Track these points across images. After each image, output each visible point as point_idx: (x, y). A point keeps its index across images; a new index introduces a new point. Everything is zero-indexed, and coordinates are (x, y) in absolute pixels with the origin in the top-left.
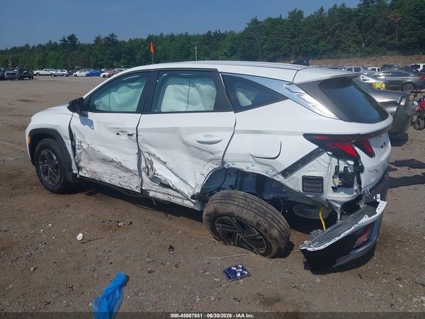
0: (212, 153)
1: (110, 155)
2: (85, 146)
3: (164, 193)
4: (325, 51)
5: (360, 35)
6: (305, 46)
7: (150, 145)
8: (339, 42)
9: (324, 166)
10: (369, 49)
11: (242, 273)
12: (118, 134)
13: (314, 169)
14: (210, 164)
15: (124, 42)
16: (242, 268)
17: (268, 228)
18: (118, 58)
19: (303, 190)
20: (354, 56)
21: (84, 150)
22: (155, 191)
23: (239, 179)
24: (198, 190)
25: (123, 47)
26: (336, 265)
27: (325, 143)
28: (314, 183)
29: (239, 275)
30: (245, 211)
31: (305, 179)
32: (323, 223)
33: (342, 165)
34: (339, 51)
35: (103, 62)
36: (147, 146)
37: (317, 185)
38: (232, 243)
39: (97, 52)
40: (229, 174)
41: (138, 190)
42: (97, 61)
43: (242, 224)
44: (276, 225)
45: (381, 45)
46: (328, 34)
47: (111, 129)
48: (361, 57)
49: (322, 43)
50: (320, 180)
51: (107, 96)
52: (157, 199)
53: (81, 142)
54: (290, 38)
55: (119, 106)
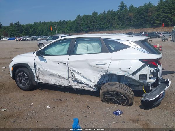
0: (102, 69)
1: (55, 72)
2: (42, 70)
3: (79, 86)
4: (107, 28)
5: (120, 21)
6: (99, 26)
7: (74, 67)
8: (112, 24)
9: (147, 70)
10: (123, 27)
11: (121, 113)
12: (59, 64)
13: (143, 71)
14: (101, 72)
15: (24, 25)
16: (120, 111)
17: (129, 94)
18: (21, 32)
19: (140, 80)
20: (118, 29)
21: (41, 71)
22: (75, 85)
23: (110, 78)
24: (96, 83)
25: (23, 27)
26: (153, 105)
27: (147, 62)
28: (143, 77)
29: (120, 113)
30: (120, 89)
31: (141, 75)
32: (145, 91)
33: (152, 69)
34: (112, 28)
35: (14, 34)
36: (72, 68)
37: (145, 77)
38: (111, 102)
39: (11, 30)
40: (106, 76)
41: (68, 86)
42: (12, 34)
43: (118, 94)
44: (131, 93)
45: (127, 25)
46: (108, 21)
47: (55, 62)
48: (120, 30)
49: (106, 24)
50: (146, 75)
51: (51, 49)
52: (76, 88)
53: (40, 68)
54: (93, 23)
55: (57, 52)
